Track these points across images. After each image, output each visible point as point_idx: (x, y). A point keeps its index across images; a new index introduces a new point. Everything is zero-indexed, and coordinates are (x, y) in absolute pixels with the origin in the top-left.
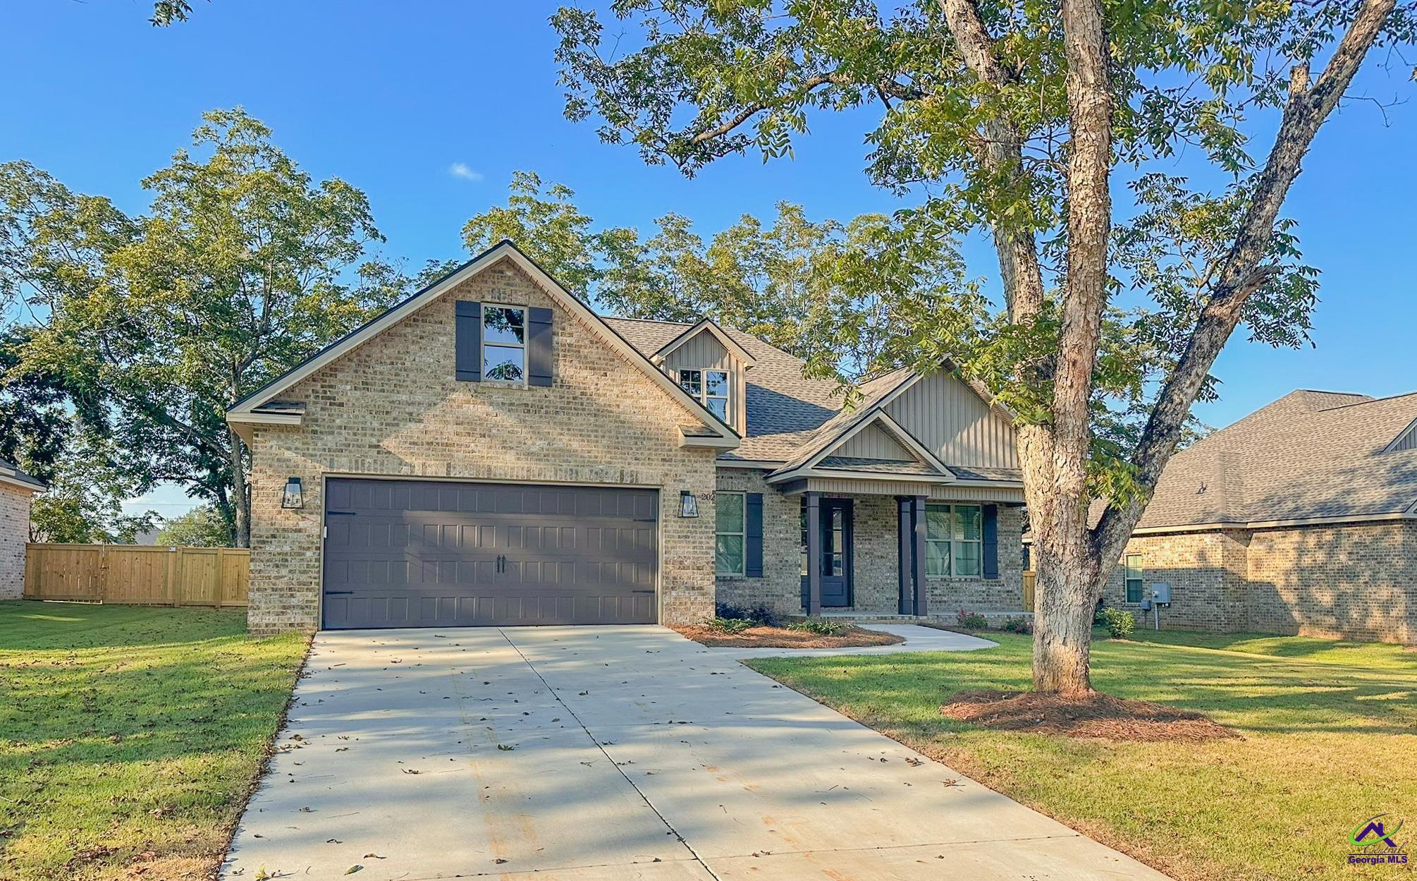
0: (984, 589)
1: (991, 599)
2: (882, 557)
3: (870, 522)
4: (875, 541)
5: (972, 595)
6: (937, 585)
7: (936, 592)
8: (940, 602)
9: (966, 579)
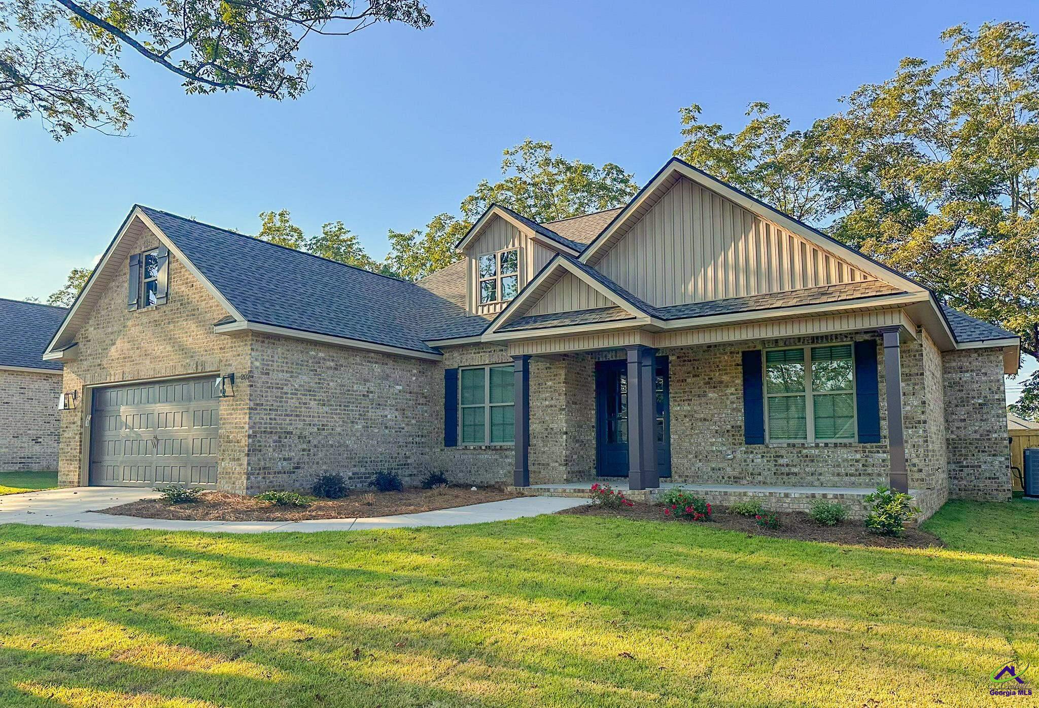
0: (858, 456)
1: (869, 470)
2: (705, 420)
3: (689, 380)
4: (696, 401)
5: (839, 466)
6: (783, 452)
7: (781, 461)
8: (788, 474)
9: (826, 445)
